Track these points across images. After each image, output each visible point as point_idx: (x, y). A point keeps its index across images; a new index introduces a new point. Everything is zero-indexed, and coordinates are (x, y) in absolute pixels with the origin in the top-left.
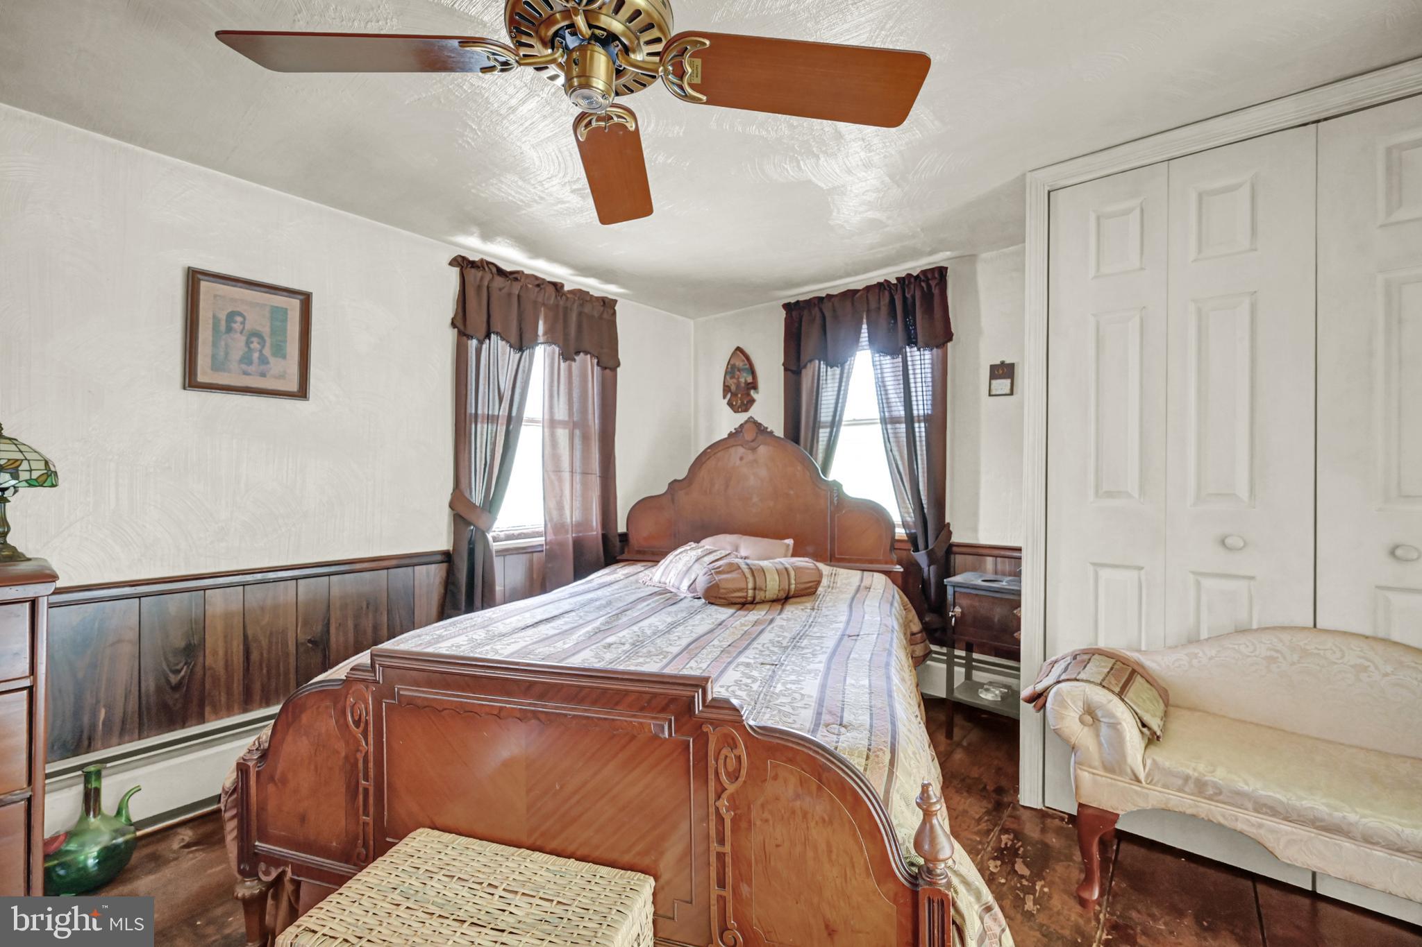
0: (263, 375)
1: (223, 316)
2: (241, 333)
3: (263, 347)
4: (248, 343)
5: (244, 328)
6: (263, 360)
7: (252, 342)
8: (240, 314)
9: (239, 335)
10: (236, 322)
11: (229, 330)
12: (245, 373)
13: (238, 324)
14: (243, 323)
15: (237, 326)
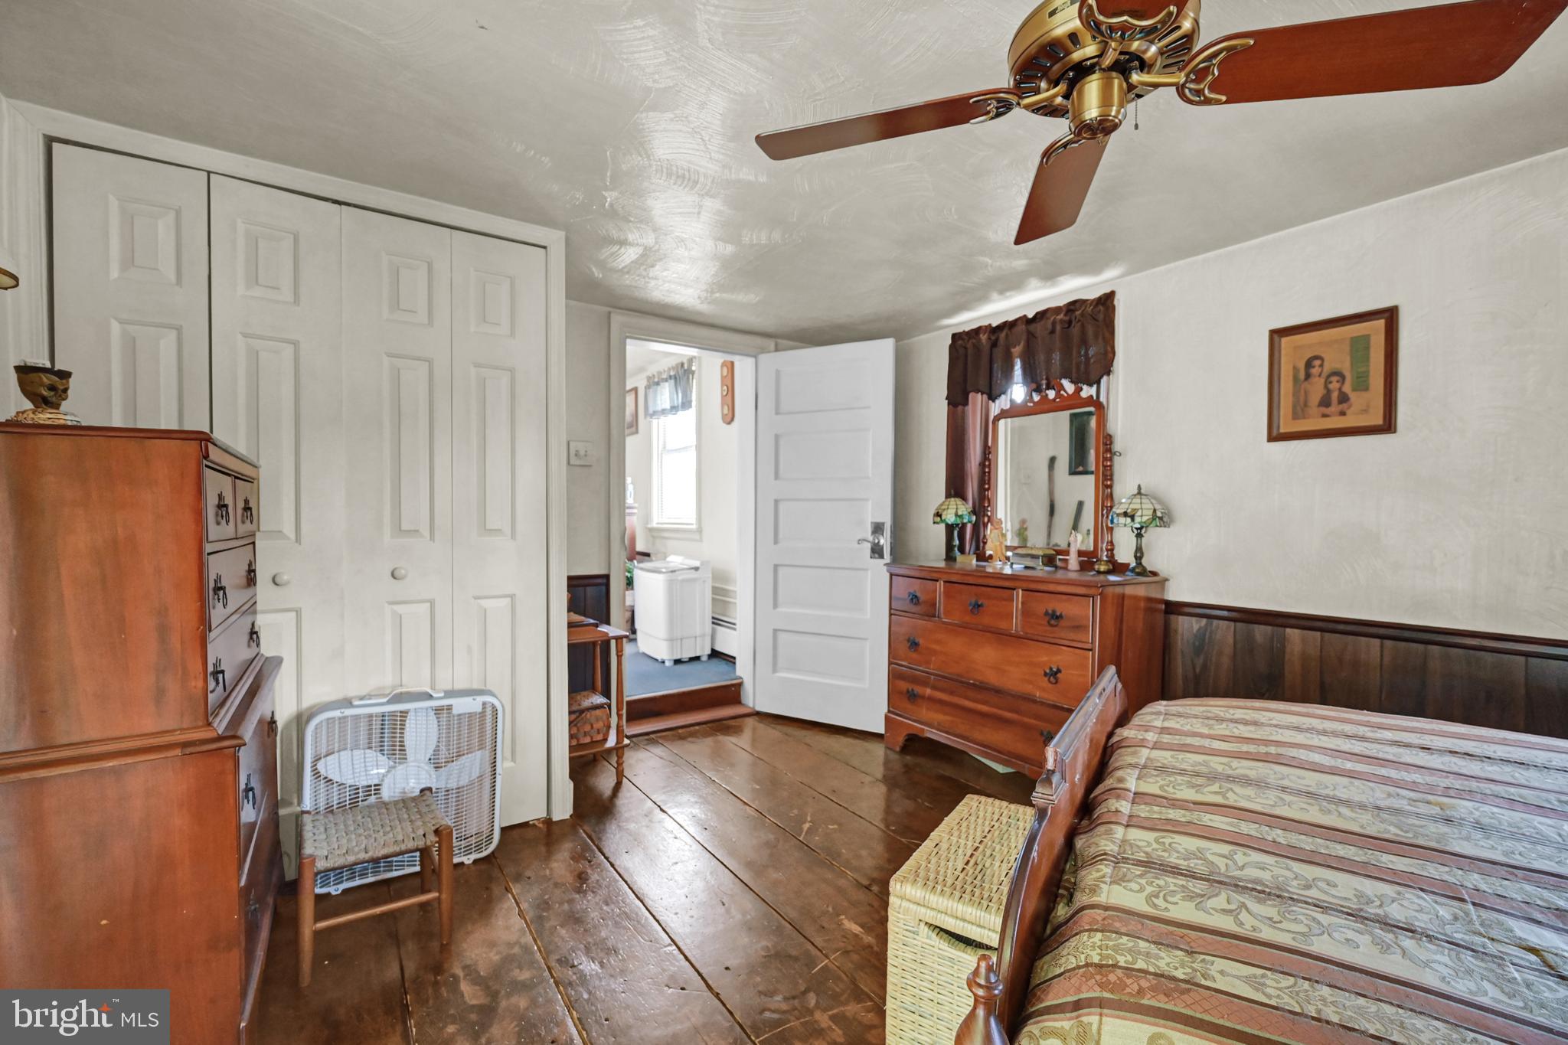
0: (1343, 414)
1: (1302, 366)
2: (1320, 376)
3: (1343, 383)
4: (1327, 382)
5: (1322, 371)
6: (1344, 399)
7: (1331, 382)
8: (1317, 358)
9: (1317, 378)
10: (1314, 367)
11: (1308, 376)
12: (1325, 416)
13: (1317, 368)
14: (1321, 366)
15: (1315, 371)
